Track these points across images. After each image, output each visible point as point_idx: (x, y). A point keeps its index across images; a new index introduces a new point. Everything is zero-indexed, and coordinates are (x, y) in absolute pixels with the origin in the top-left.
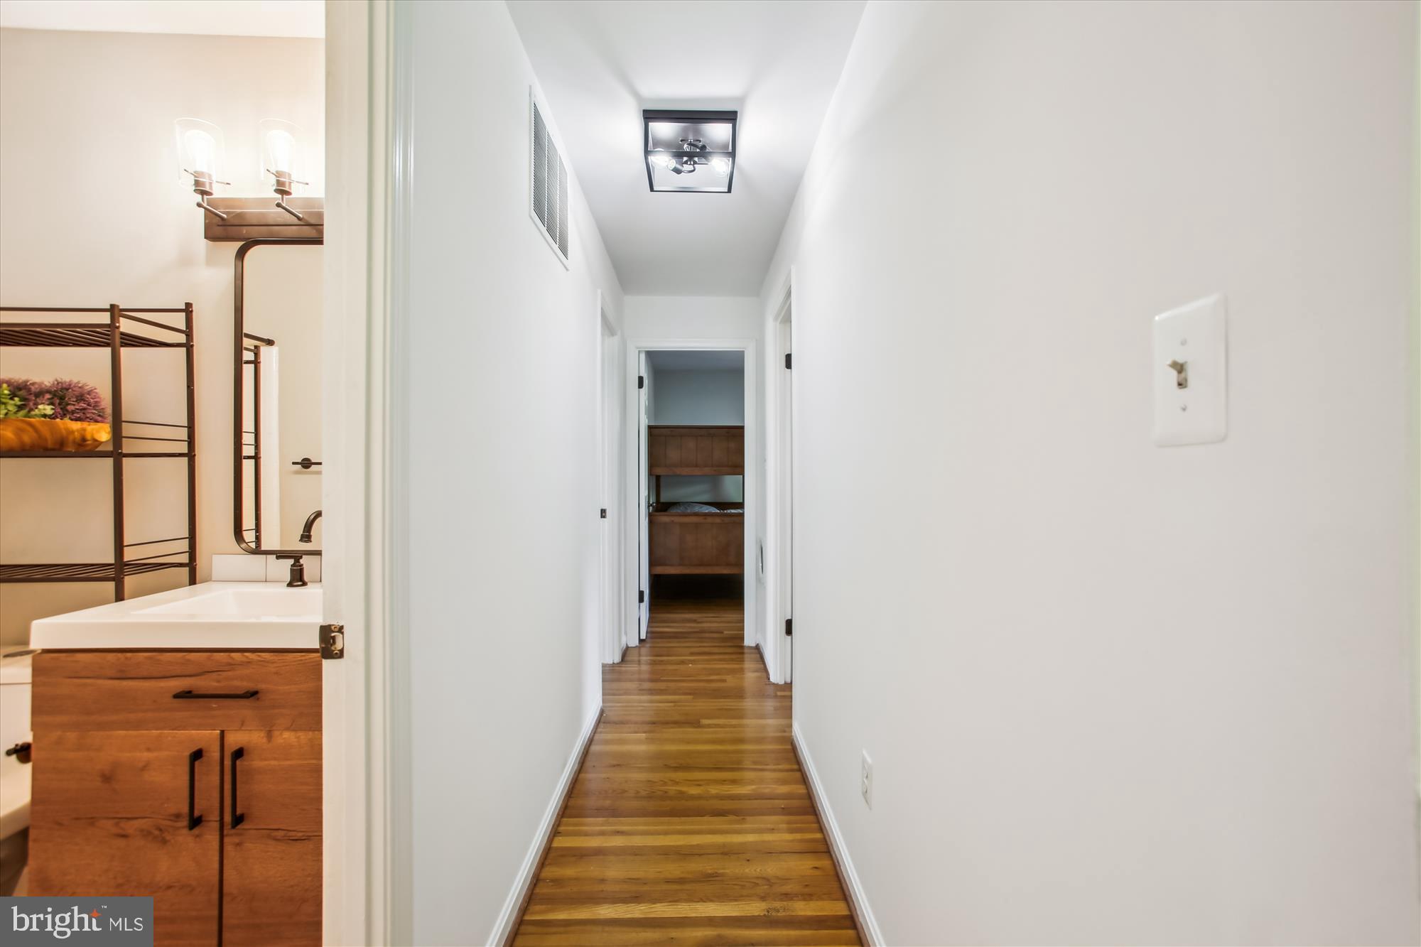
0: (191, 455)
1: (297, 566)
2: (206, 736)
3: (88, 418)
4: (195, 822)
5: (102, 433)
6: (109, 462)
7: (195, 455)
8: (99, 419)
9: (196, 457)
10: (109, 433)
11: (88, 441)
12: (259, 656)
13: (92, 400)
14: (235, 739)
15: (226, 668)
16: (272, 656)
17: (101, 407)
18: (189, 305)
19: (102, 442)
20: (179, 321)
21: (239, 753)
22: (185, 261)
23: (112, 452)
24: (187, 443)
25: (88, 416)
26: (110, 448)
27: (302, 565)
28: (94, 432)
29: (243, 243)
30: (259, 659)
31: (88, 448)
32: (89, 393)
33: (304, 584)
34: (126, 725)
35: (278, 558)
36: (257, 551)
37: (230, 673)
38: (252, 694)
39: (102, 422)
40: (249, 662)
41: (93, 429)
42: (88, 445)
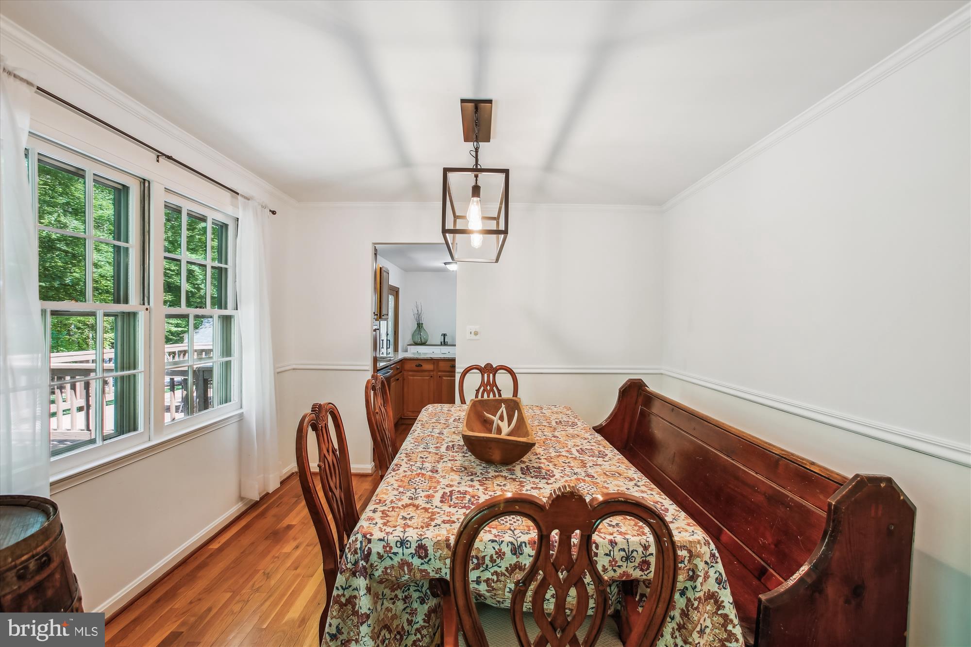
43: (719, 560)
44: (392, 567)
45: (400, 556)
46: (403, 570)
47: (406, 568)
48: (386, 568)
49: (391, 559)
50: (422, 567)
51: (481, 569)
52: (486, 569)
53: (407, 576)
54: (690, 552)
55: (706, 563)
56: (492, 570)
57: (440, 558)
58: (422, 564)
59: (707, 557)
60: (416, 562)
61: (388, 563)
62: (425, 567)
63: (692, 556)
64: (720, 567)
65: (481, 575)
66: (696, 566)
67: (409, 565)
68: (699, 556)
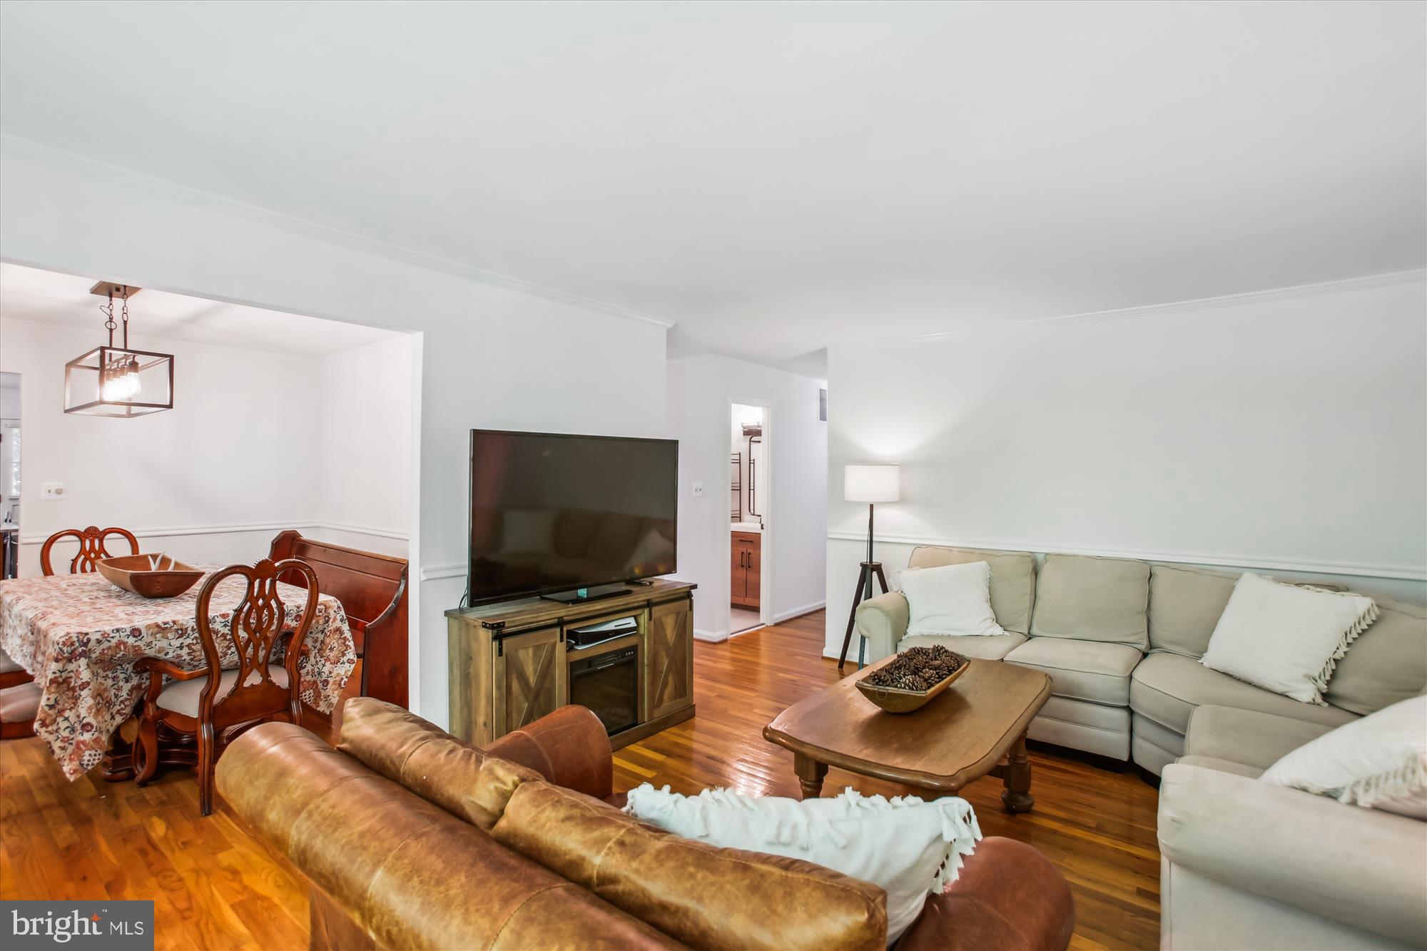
0: (740, 490)
2: (744, 550)
4: (742, 566)
14: (749, 551)
16: (754, 534)
21: (749, 554)
36: (754, 515)
38: (752, 542)
43: (342, 609)
44: (109, 648)
45: (118, 638)
46: (120, 649)
47: (122, 647)
48: (103, 650)
49: (109, 641)
50: (136, 644)
51: (185, 637)
52: (188, 637)
53: (122, 653)
54: (325, 606)
55: (335, 611)
56: (192, 637)
57: (152, 634)
58: (136, 641)
59: (335, 609)
60: (131, 640)
61: (106, 645)
62: (139, 643)
63: (326, 608)
64: (343, 613)
65: (184, 641)
66: (329, 613)
67: (125, 644)
68: (330, 607)
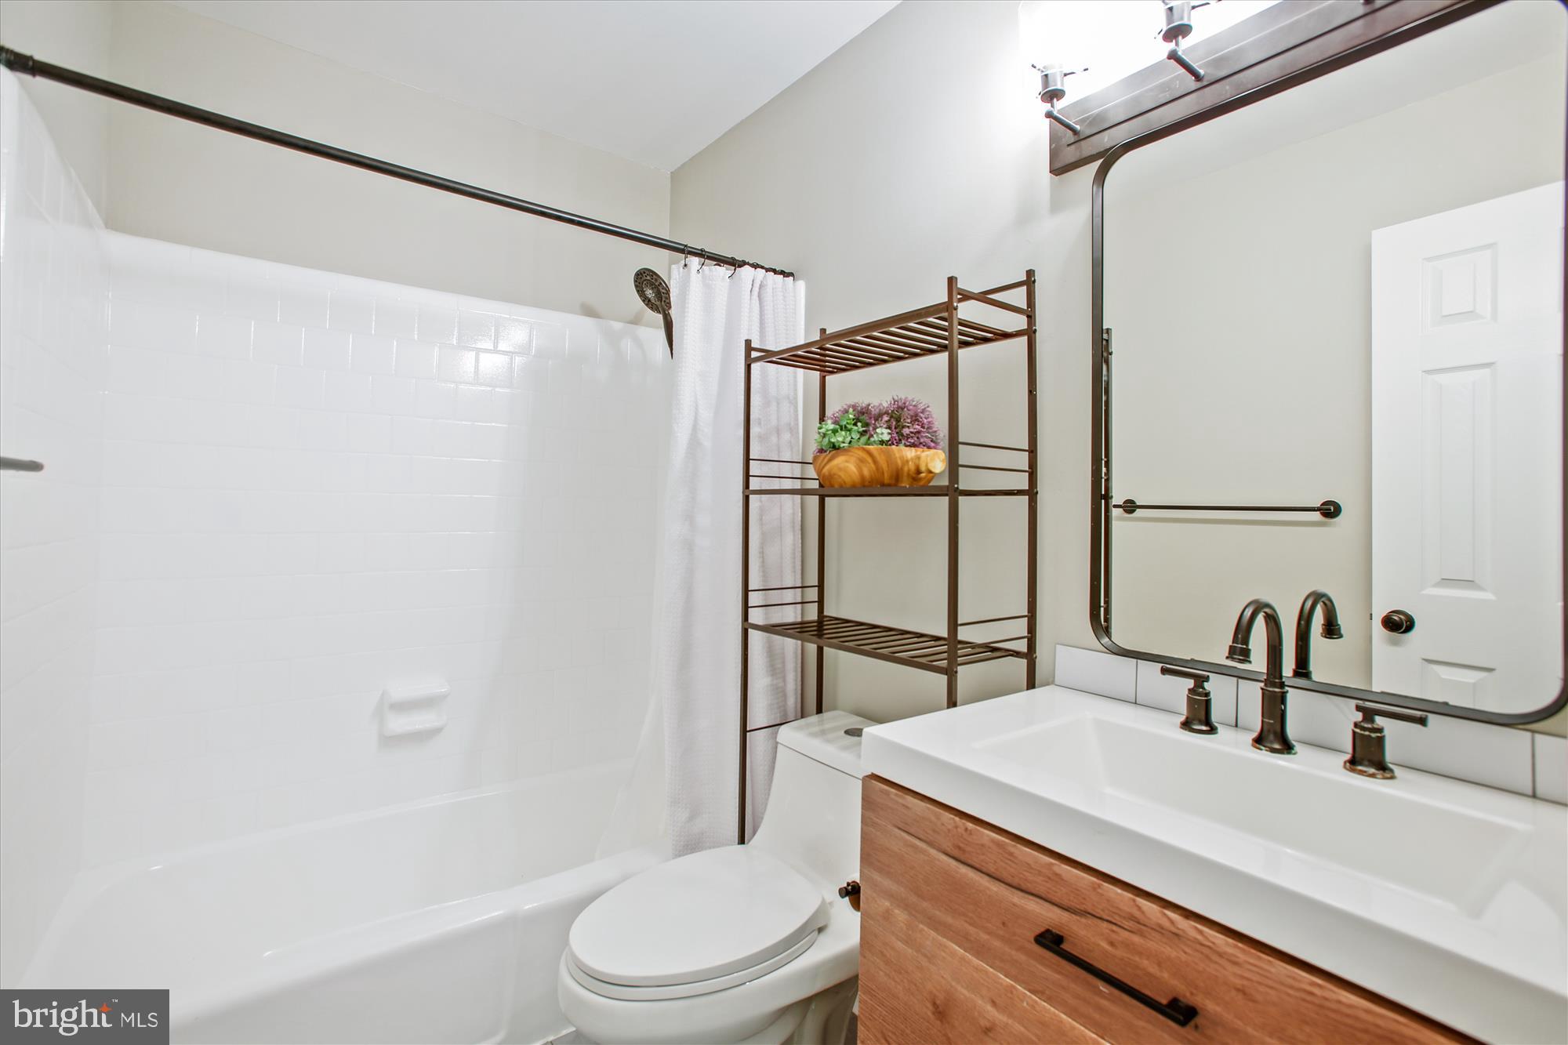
0: (1032, 493)
1: (1199, 694)
3: (921, 443)
5: (936, 461)
6: (944, 501)
7: (1037, 493)
8: (932, 444)
9: (1038, 496)
10: (943, 461)
11: (922, 473)
12: (1201, 932)
13: (925, 421)
15: (1127, 924)
16: (1227, 944)
17: (934, 429)
18: (1030, 273)
19: (935, 474)
20: (1018, 297)
22: (1025, 217)
23: (948, 487)
24: (1027, 474)
25: (922, 440)
26: (945, 482)
27: (1207, 694)
28: (929, 461)
29: (1102, 160)
30: (1199, 937)
31: (922, 483)
32: (923, 411)
33: (1212, 730)
34: (963, 940)
35: (1164, 671)
36: (1131, 652)
37: (1136, 939)
38: (1184, 1014)
39: (935, 448)
40: (1176, 935)
41: (927, 456)
42: (920, 479)
